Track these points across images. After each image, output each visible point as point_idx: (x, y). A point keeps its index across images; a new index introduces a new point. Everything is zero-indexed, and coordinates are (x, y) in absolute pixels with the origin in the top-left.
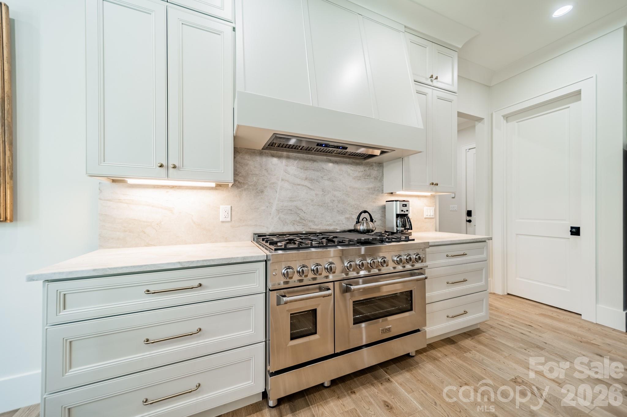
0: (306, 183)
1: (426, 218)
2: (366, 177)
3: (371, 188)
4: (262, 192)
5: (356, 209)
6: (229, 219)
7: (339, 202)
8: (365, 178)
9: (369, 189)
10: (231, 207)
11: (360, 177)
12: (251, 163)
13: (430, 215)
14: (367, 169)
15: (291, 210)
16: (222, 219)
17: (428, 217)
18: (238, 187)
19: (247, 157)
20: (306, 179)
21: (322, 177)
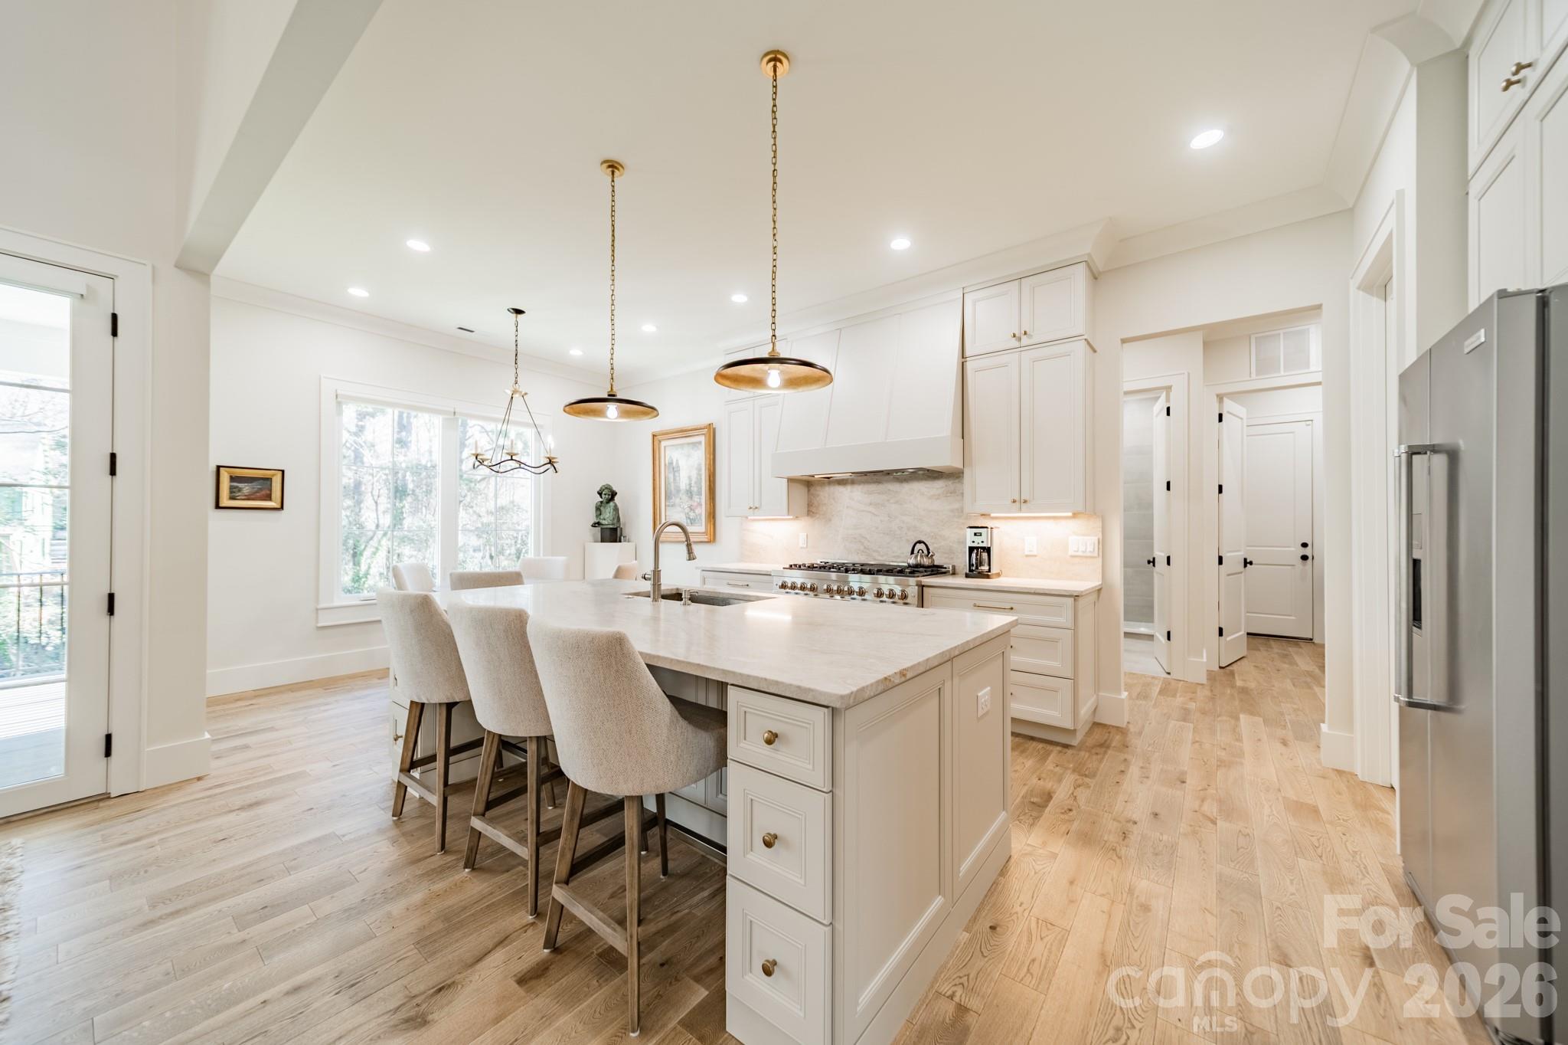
0: (871, 509)
1: (1072, 556)
2: (949, 495)
3: (957, 509)
4: (830, 520)
5: (911, 538)
6: (805, 546)
7: (909, 529)
8: (946, 496)
9: (952, 511)
10: (807, 535)
11: (939, 495)
12: (821, 493)
13: (1083, 552)
14: (950, 483)
15: (855, 538)
16: (801, 545)
17: (1080, 554)
18: (812, 517)
19: (818, 488)
20: (871, 504)
21: (888, 500)
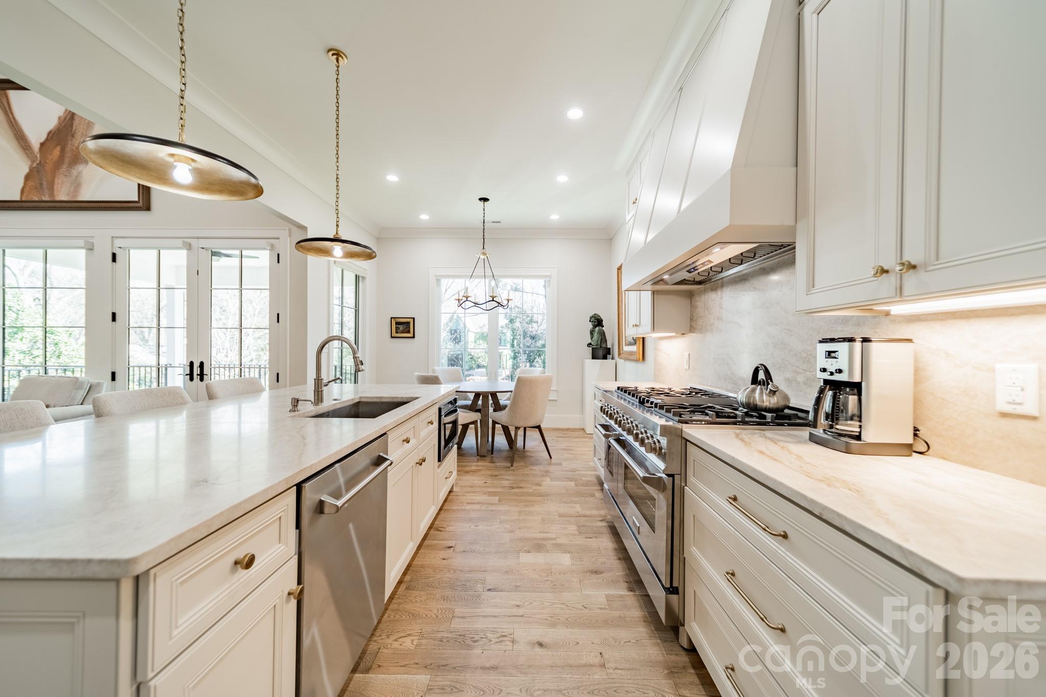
4: (705, 336)
5: (804, 363)
6: (687, 368)
10: (689, 354)
16: (685, 366)
18: (693, 332)
19: (697, 298)
